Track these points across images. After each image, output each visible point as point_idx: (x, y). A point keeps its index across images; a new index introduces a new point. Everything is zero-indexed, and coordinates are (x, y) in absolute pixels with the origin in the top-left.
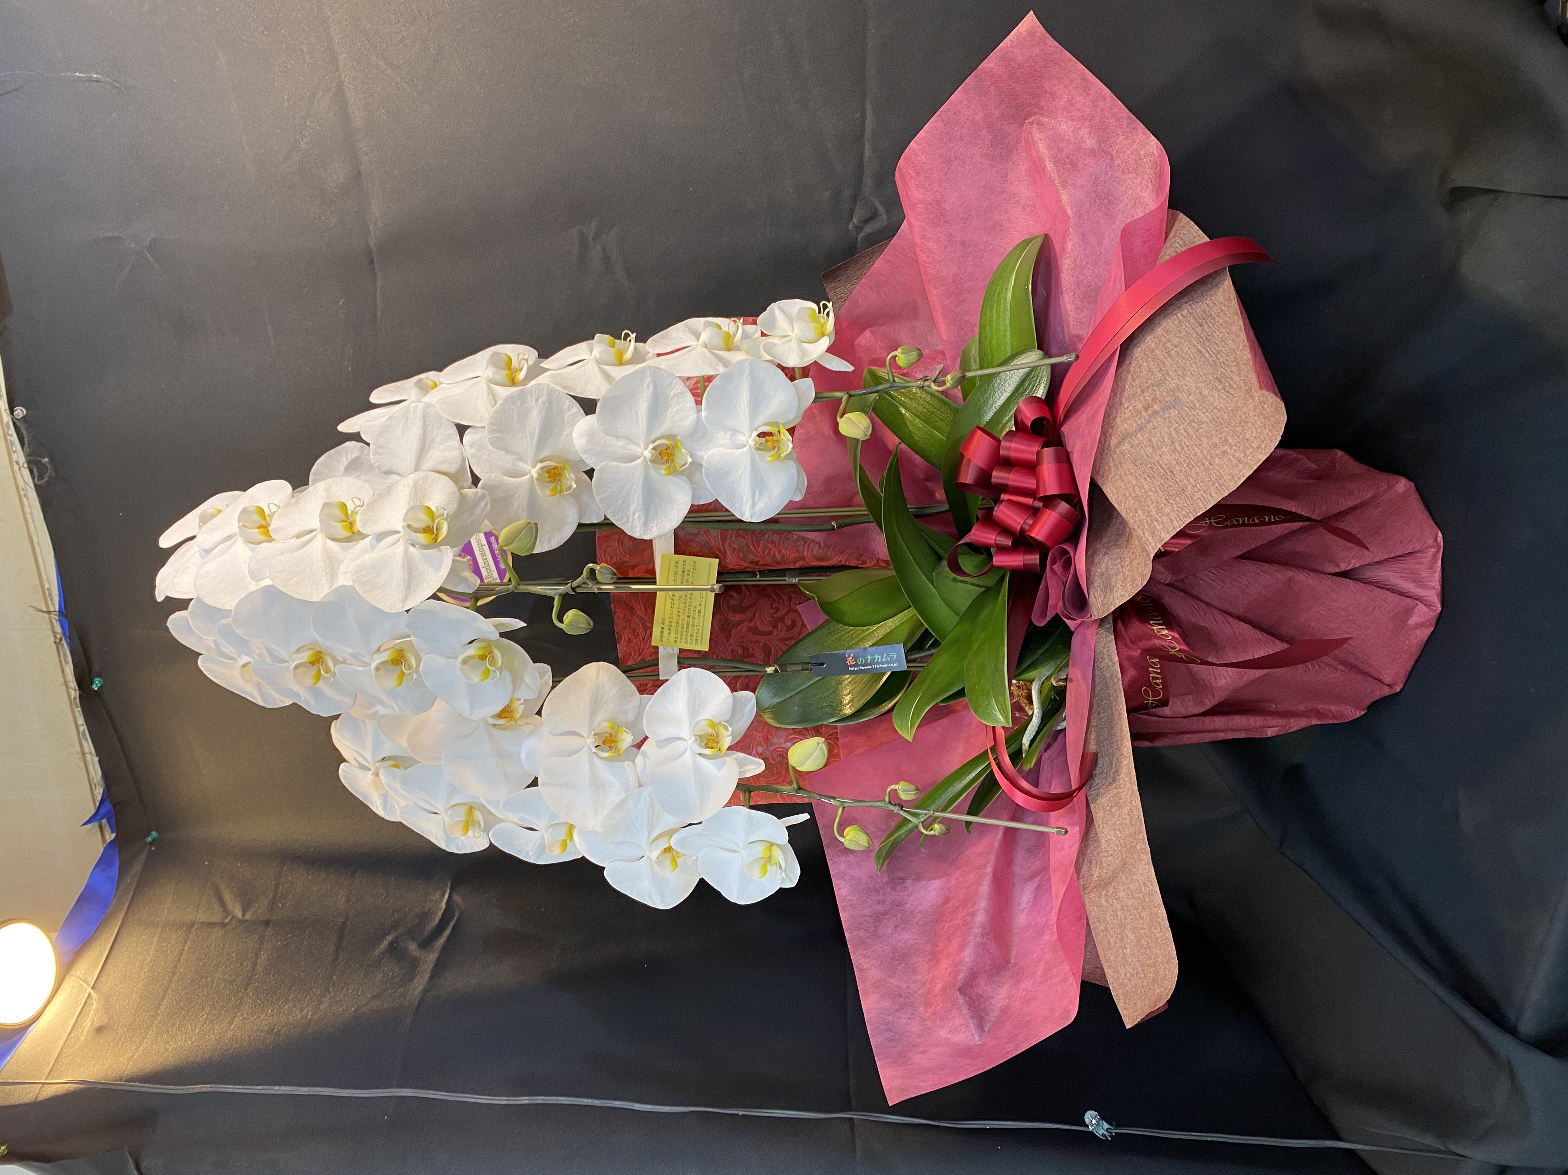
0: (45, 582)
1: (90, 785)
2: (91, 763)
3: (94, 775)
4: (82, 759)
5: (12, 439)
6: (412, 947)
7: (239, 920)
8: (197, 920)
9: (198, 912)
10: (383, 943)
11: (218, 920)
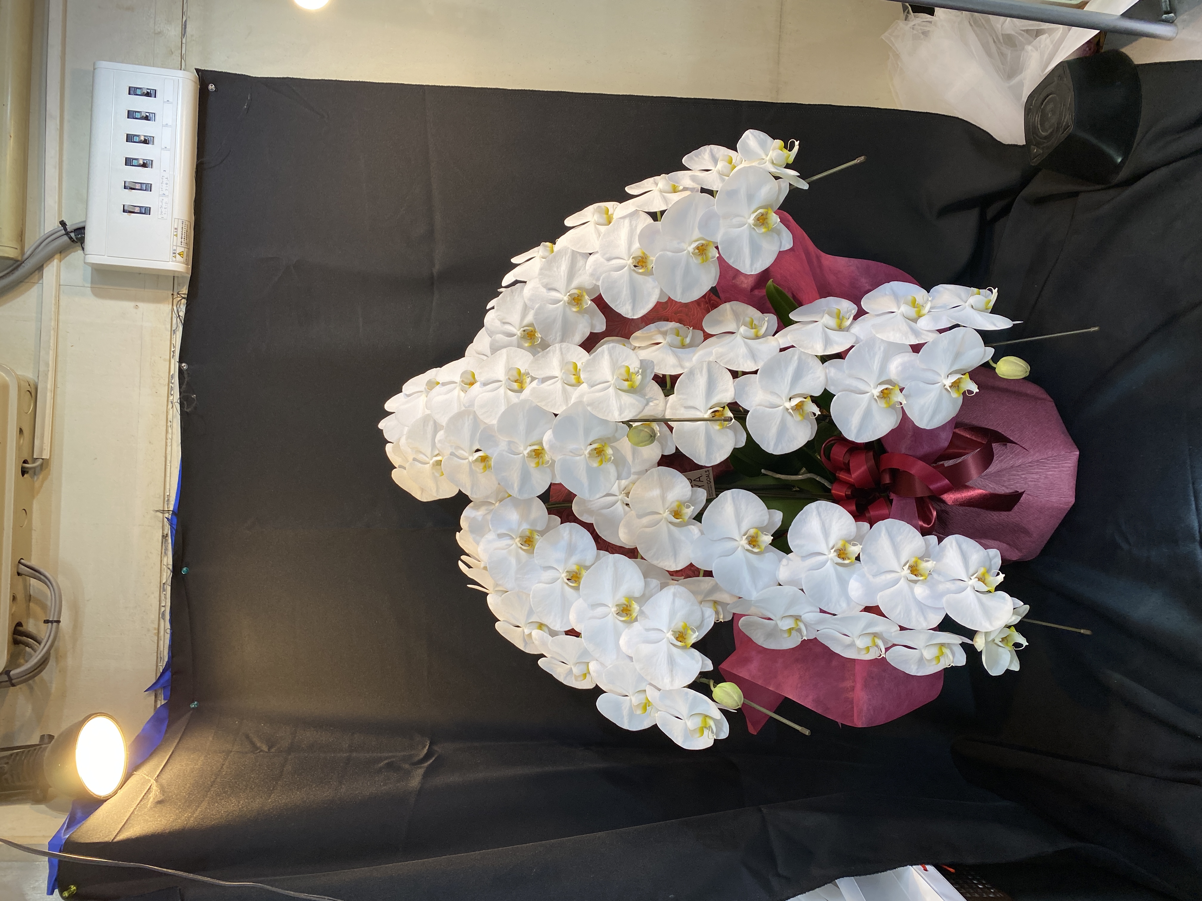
0: (167, 490)
1: (157, 658)
2: (163, 640)
3: (162, 650)
4: (157, 634)
5: (173, 386)
6: (405, 766)
7: (266, 752)
8: (234, 750)
9: (233, 746)
10: (381, 763)
11: (249, 751)
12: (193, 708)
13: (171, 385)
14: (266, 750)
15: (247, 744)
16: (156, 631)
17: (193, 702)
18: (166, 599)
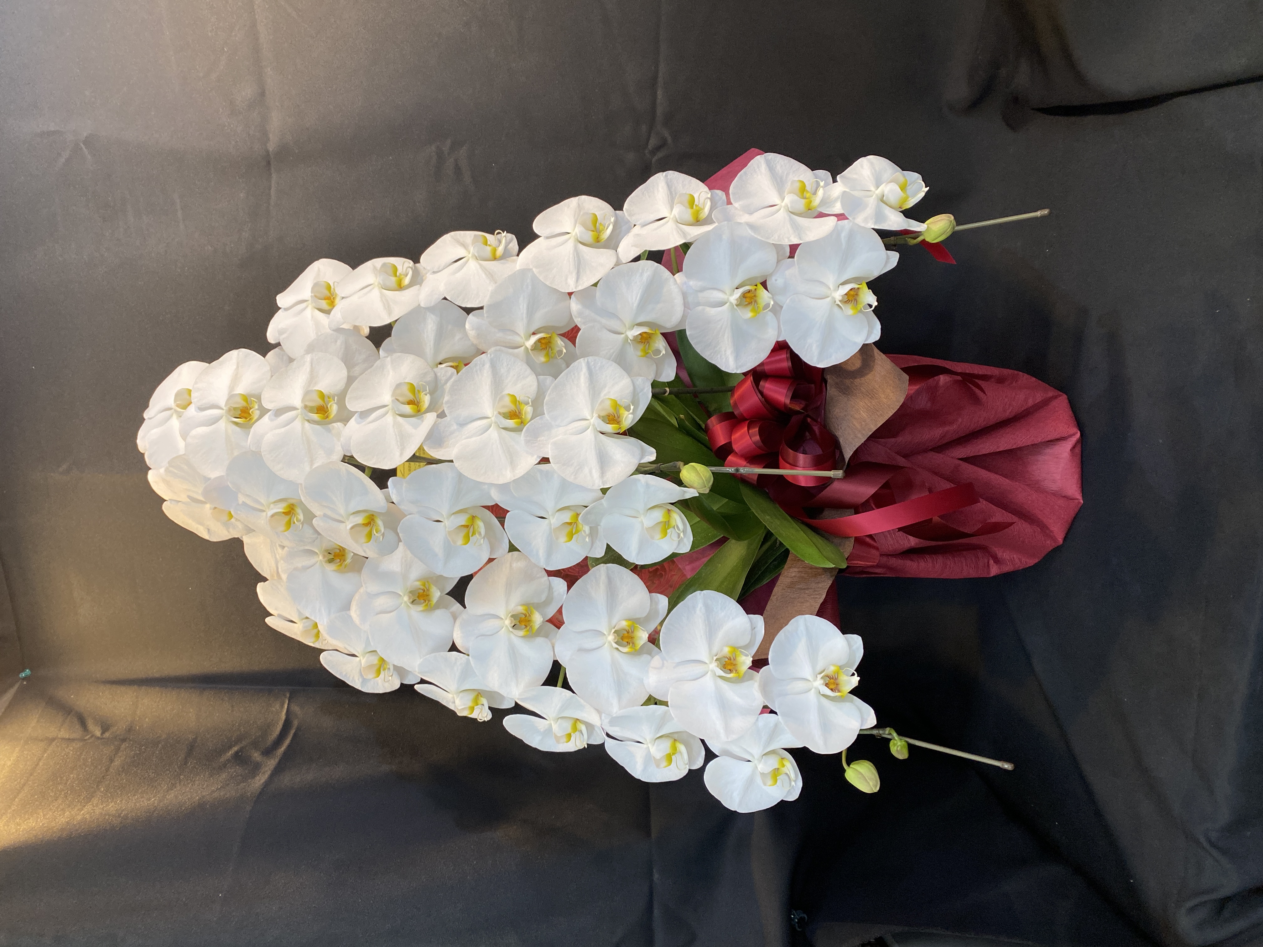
6: (256, 756)
7: (98, 738)
8: (59, 736)
9: (60, 730)
10: (229, 752)
11: (78, 737)
12: (24, 679)
14: (99, 735)
15: (78, 726)
17: (23, 671)
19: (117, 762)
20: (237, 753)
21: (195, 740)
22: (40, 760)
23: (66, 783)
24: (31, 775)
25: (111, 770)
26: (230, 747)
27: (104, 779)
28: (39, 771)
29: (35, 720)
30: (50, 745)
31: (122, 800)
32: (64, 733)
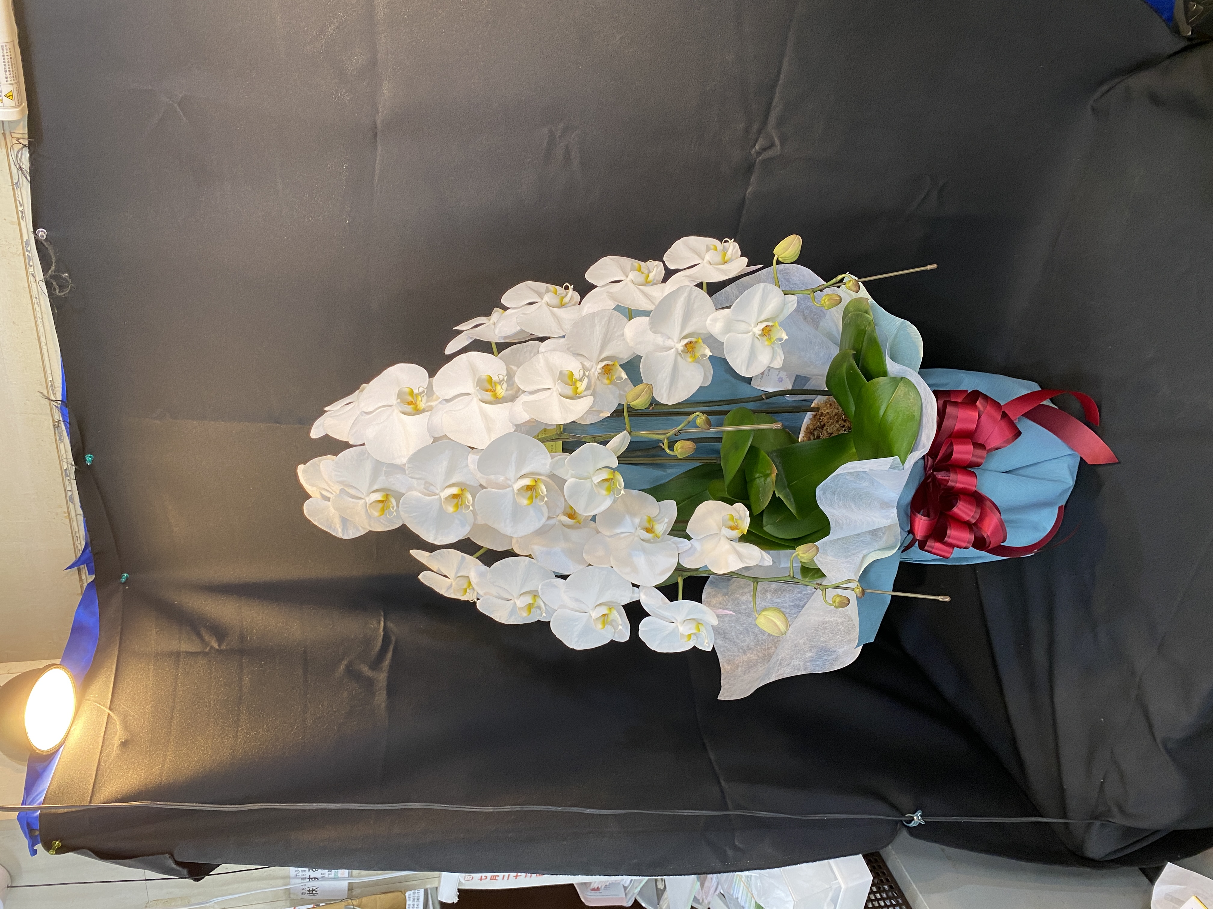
0: (49, 375)
3: (77, 530)
4: (68, 518)
5: (30, 255)
6: (365, 670)
7: (217, 650)
8: (182, 650)
9: (180, 643)
10: (340, 667)
11: (199, 650)
12: (125, 583)
13: (27, 253)
14: (217, 647)
15: (194, 637)
16: (67, 515)
18: (71, 484)
19: (246, 680)
20: (347, 667)
21: (305, 652)
22: (176, 678)
23: (210, 706)
24: (175, 696)
25: (245, 690)
26: (340, 661)
27: (241, 700)
28: (181, 693)
29: (154, 632)
30: (179, 661)
31: (268, 725)
32: (185, 646)
